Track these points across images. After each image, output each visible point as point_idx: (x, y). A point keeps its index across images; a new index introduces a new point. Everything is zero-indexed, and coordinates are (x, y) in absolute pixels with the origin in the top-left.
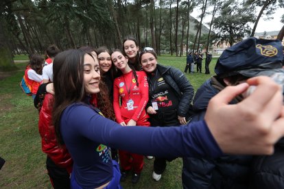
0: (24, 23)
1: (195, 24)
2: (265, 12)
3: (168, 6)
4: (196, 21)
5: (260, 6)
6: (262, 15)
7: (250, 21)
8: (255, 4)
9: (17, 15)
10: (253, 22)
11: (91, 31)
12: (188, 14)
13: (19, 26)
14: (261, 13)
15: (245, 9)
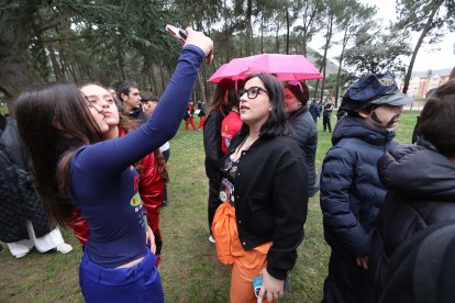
0: (58, 60)
1: (315, 60)
2: (427, 39)
3: (274, 34)
4: (317, 55)
5: (418, 30)
6: (422, 44)
7: (403, 53)
8: (410, 29)
9: (49, 49)
10: (408, 54)
11: (156, 70)
12: (305, 45)
13: (51, 63)
14: (421, 41)
15: (394, 36)
